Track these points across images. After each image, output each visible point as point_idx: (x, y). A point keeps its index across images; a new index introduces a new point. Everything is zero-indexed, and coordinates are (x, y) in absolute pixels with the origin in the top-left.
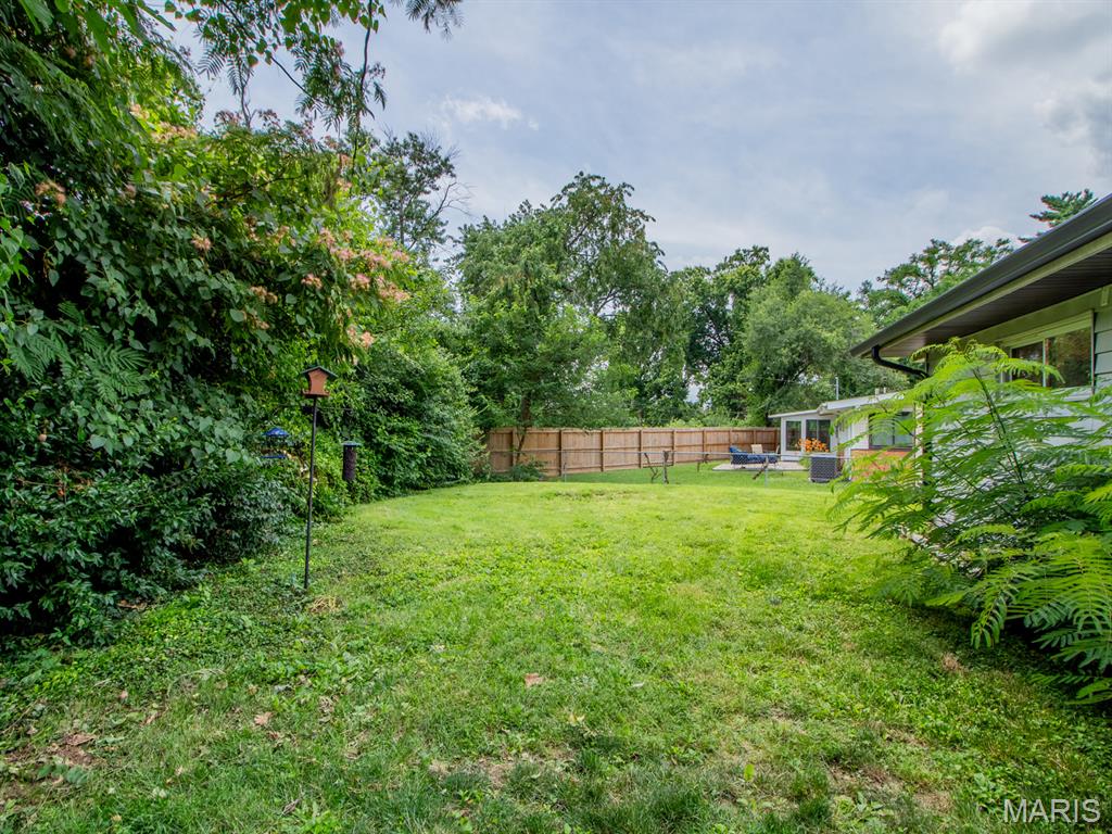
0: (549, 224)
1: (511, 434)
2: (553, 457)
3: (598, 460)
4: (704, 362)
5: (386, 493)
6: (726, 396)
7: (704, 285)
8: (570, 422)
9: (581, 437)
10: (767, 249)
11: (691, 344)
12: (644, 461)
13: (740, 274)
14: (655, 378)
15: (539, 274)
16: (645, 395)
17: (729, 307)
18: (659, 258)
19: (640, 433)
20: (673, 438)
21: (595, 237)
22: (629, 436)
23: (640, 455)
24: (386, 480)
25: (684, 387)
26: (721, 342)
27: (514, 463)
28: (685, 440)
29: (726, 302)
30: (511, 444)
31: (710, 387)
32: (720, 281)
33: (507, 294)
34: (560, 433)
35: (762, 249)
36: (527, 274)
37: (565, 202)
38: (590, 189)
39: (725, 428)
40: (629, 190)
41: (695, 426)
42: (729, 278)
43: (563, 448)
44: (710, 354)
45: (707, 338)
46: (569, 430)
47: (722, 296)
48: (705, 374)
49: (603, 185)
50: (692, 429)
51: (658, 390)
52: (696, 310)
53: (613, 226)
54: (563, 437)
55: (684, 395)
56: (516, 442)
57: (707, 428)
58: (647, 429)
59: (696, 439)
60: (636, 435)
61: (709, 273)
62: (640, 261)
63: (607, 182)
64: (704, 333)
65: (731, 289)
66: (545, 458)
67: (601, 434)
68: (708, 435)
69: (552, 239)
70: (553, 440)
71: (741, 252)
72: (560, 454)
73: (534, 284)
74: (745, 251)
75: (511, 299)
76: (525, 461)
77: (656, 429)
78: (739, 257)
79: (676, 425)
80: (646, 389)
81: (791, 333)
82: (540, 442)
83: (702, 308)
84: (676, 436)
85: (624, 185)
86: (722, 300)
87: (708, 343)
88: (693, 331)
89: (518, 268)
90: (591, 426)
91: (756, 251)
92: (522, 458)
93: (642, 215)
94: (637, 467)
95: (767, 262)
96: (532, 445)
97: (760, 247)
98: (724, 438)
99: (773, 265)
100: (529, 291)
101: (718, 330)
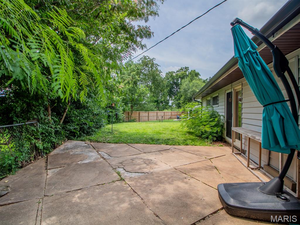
0: (137, 67)
1: (129, 113)
2: (138, 118)
3: (148, 118)
4: (173, 95)
5: (109, 124)
6: (178, 104)
7: (173, 76)
8: (142, 110)
9: (144, 113)
10: (188, 68)
11: (170, 90)
12: (158, 119)
13: (182, 74)
14: (161, 99)
15: (135, 78)
16: (159, 103)
17: (179, 81)
18: (161, 73)
19: (157, 112)
20: (164, 114)
21: (147, 69)
22: (154, 113)
23: (157, 117)
24: (109, 121)
25: (168, 101)
26: (177, 90)
27: (129, 119)
28: (167, 114)
29: (179, 80)
30: (129, 115)
31: (174, 101)
32: (177, 75)
33: (128, 83)
34: (139, 112)
35: (187, 68)
36: (133, 78)
37: (141, 61)
38: (146, 59)
39: (176, 111)
40: (155, 59)
41: (170, 111)
42: (179, 75)
43: (140, 116)
44: (175, 93)
45: (174, 89)
46: (142, 112)
47: (178, 79)
48: (173, 98)
49: (149, 58)
50: (169, 112)
51: (162, 102)
52: (171, 82)
53: (151, 67)
54: (140, 113)
55: (168, 103)
56: (130, 114)
57: (172, 111)
58: (159, 111)
59: (170, 114)
60: (156, 113)
61: (175, 73)
62: (157, 75)
63: (150, 58)
64: (173, 88)
65: (180, 77)
66: (136, 118)
67: (148, 113)
68: (173, 113)
69: (138, 70)
70: (138, 114)
71: (182, 68)
72: (139, 117)
73: (134, 80)
74: (183, 68)
75: (129, 84)
76: (132, 119)
77: (161, 111)
78: (182, 69)
79: (165, 111)
80: (159, 102)
81: (190, 90)
82: (135, 115)
83: (173, 82)
84: (165, 113)
85: (154, 58)
86: (178, 80)
87: (174, 90)
88: (170, 87)
89: (131, 77)
90: (146, 111)
91: (186, 68)
92: (131, 118)
93: (157, 65)
94: (156, 120)
95: (188, 71)
96: (133, 115)
97: (187, 67)
98: (176, 114)
99: (190, 71)
100: (133, 82)
101: (177, 87)
